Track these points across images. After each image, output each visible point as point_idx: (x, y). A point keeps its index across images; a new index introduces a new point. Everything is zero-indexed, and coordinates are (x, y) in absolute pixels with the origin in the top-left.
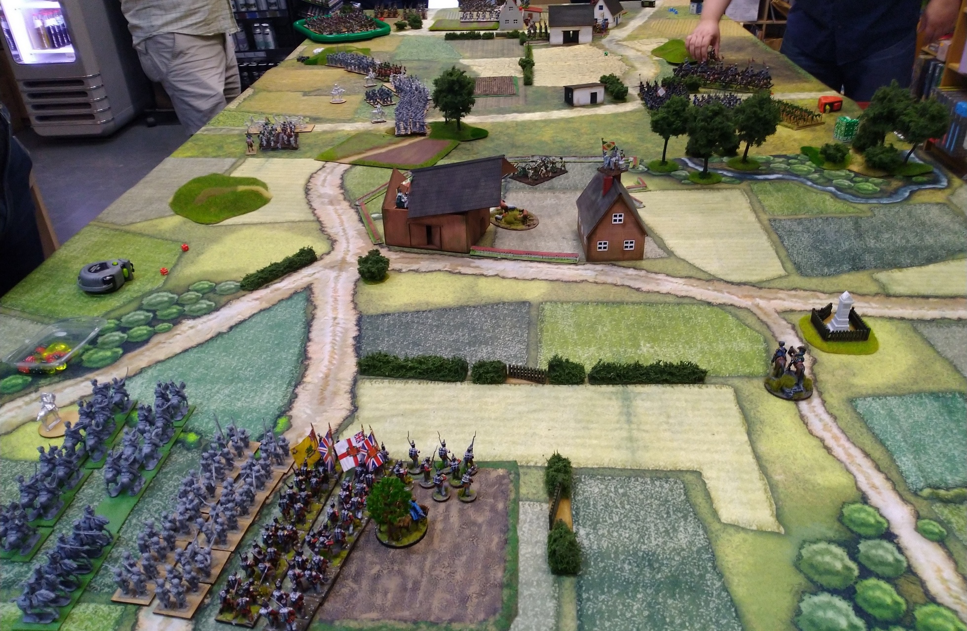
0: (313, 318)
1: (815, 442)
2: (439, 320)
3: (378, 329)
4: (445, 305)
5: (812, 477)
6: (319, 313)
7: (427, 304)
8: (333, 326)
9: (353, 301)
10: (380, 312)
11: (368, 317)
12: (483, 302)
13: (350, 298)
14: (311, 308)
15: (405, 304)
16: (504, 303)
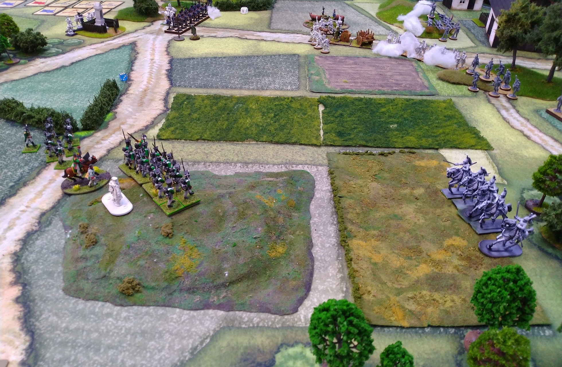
0: (136, 59)
1: (516, 133)
2: (231, 63)
3: (185, 66)
4: (235, 55)
5: (520, 152)
6: (140, 56)
7: (222, 53)
8: (151, 63)
9: (167, 51)
10: (187, 57)
11: (178, 59)
12: (264, 54)
13: (165, 49)
14: (134, 53)
15: (206, 53)
16: (280, 55)
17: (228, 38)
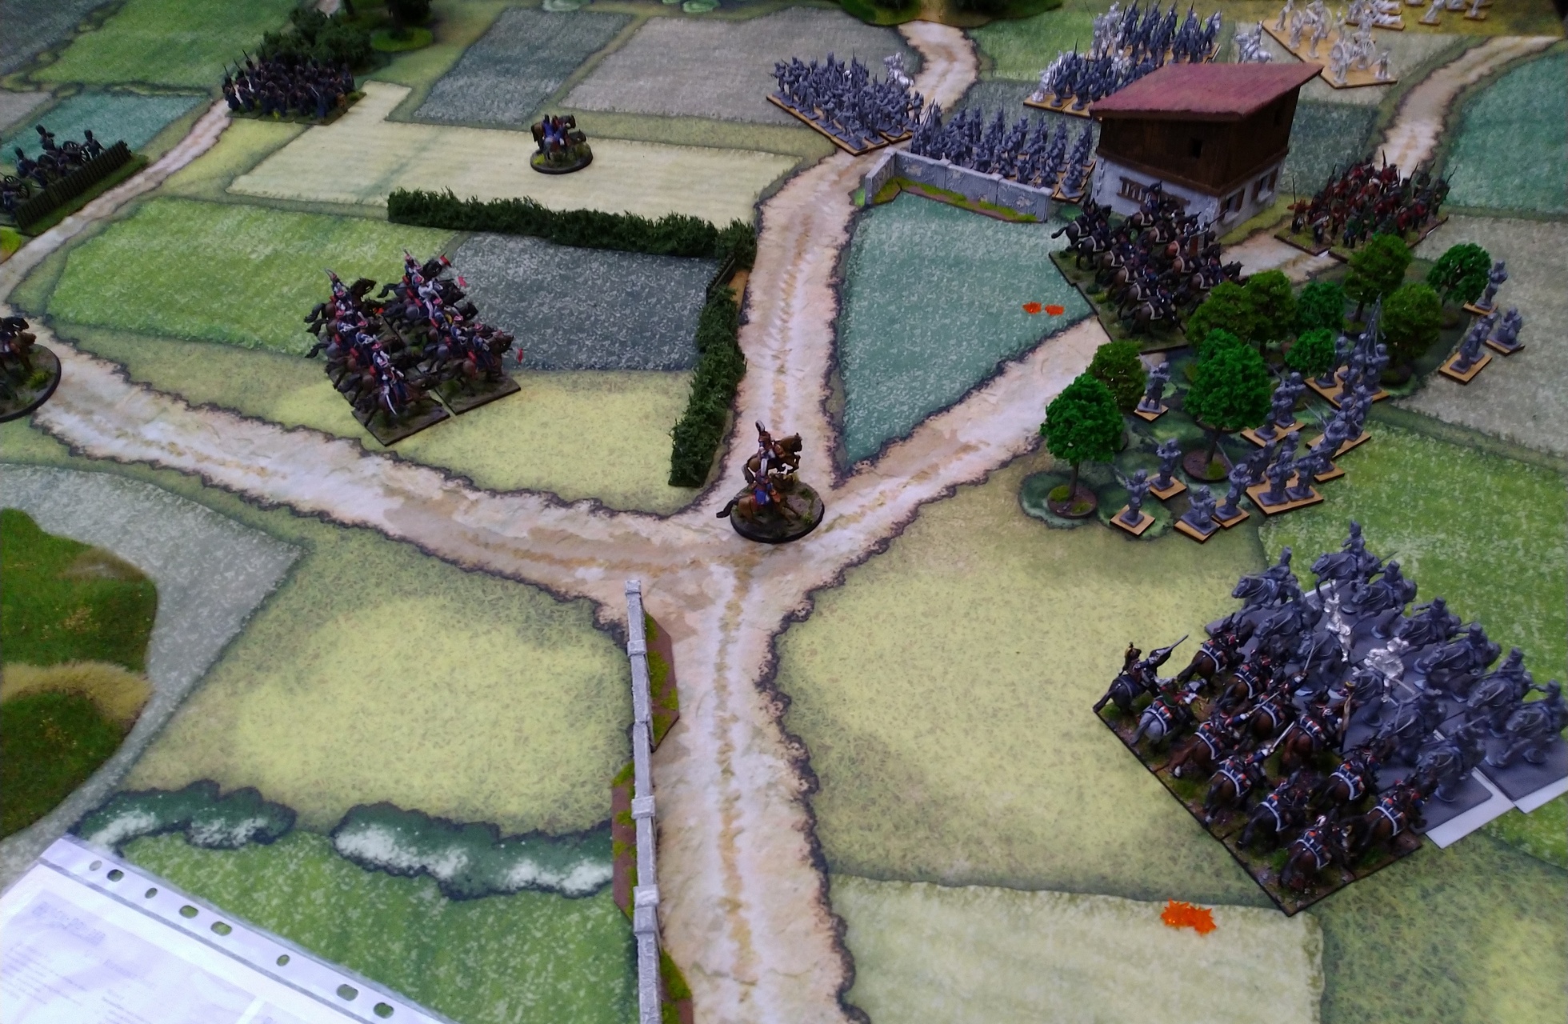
0: (828, 375)
14: (833, 406)
17: (511, 484)
